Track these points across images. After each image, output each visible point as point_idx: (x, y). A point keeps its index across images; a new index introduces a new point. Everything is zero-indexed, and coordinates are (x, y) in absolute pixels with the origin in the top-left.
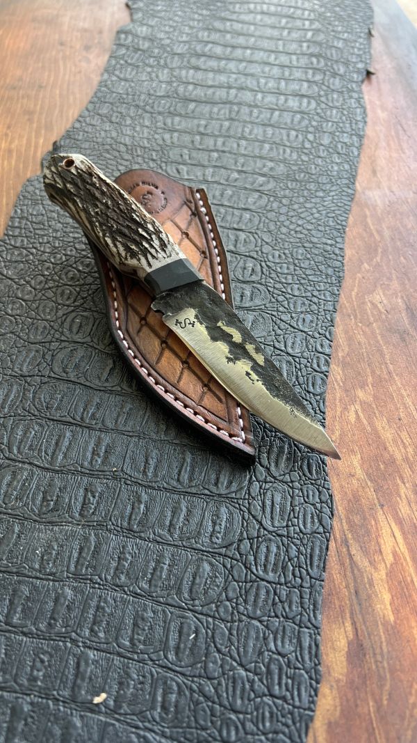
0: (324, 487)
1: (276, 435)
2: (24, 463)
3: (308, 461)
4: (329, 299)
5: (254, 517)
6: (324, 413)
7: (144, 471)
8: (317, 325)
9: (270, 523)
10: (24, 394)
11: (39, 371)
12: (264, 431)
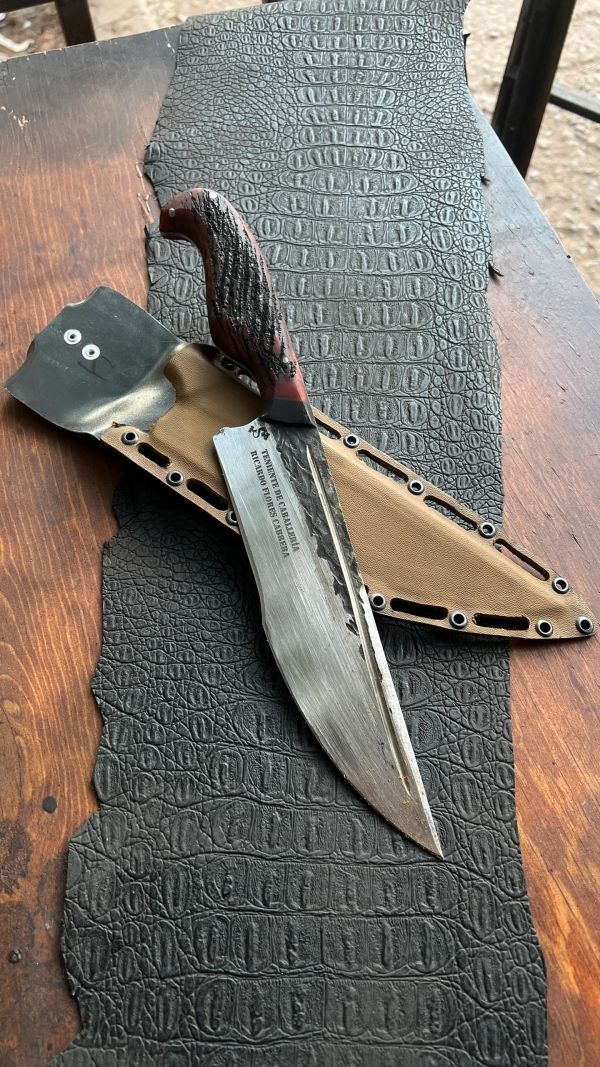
0: (532, 943)
1: (473, 884)
2: (216, 973)
3: (511, 912)
4: (500, 678)
5: (467, 992)
6: (518, 844)
7: (346, 959)
8: (492, 720)
9: (485, 997)
10: (193, 882)
11: (201, 846)
12: (461, 881)
